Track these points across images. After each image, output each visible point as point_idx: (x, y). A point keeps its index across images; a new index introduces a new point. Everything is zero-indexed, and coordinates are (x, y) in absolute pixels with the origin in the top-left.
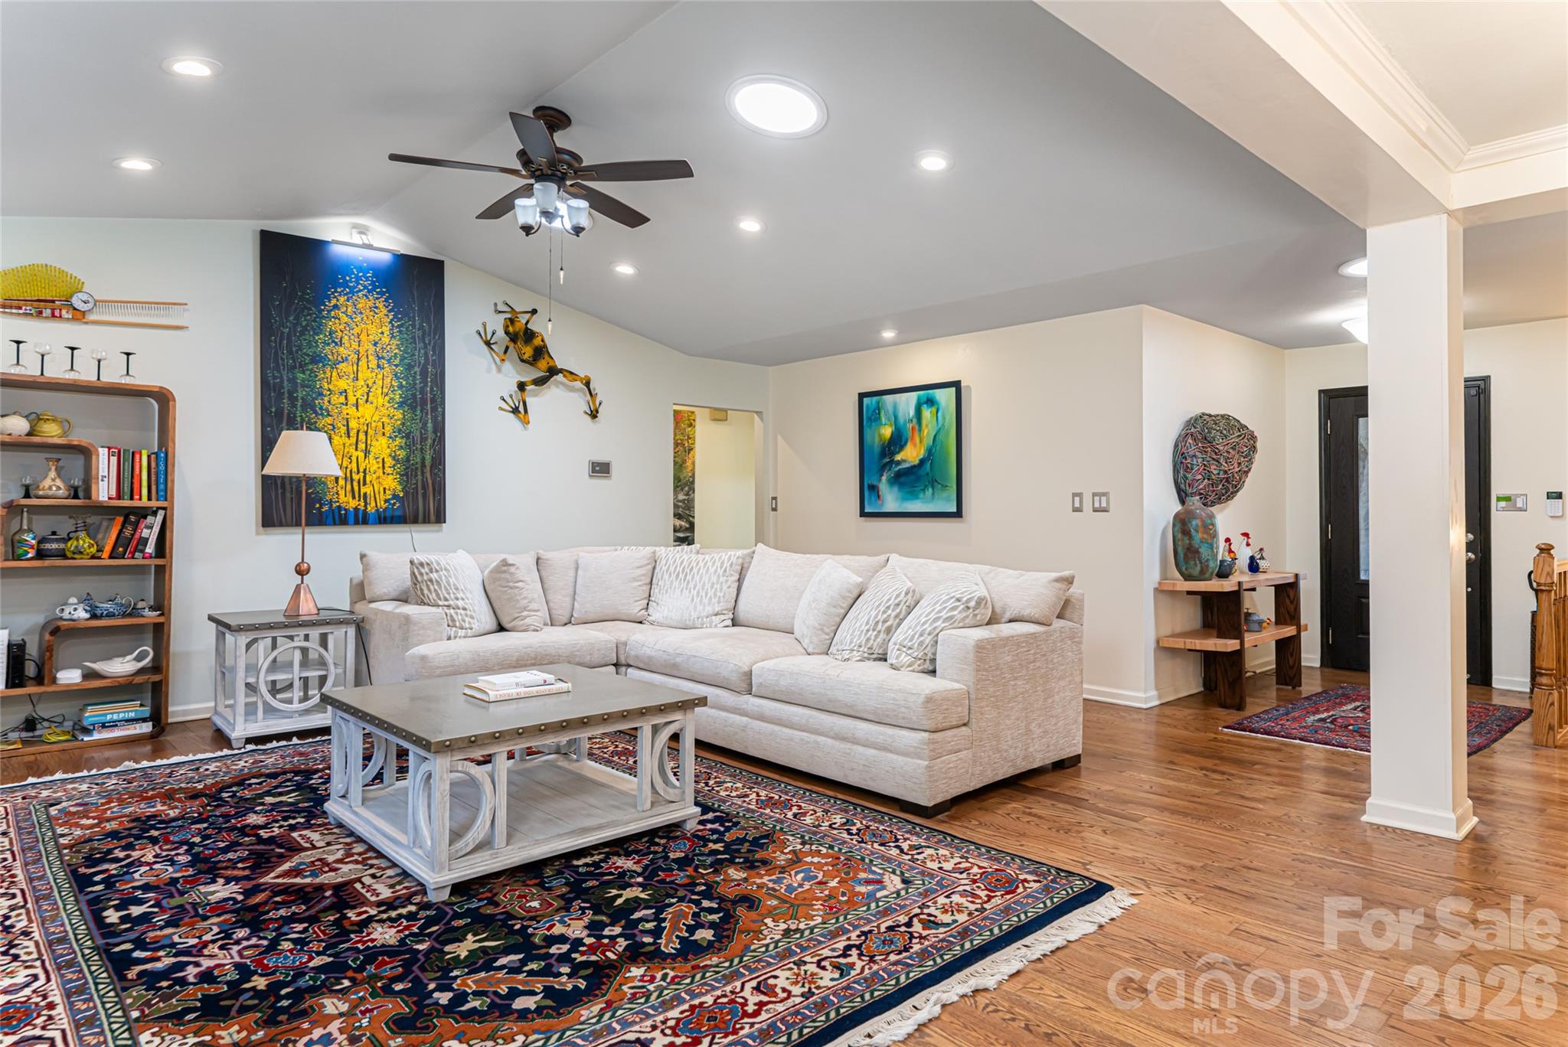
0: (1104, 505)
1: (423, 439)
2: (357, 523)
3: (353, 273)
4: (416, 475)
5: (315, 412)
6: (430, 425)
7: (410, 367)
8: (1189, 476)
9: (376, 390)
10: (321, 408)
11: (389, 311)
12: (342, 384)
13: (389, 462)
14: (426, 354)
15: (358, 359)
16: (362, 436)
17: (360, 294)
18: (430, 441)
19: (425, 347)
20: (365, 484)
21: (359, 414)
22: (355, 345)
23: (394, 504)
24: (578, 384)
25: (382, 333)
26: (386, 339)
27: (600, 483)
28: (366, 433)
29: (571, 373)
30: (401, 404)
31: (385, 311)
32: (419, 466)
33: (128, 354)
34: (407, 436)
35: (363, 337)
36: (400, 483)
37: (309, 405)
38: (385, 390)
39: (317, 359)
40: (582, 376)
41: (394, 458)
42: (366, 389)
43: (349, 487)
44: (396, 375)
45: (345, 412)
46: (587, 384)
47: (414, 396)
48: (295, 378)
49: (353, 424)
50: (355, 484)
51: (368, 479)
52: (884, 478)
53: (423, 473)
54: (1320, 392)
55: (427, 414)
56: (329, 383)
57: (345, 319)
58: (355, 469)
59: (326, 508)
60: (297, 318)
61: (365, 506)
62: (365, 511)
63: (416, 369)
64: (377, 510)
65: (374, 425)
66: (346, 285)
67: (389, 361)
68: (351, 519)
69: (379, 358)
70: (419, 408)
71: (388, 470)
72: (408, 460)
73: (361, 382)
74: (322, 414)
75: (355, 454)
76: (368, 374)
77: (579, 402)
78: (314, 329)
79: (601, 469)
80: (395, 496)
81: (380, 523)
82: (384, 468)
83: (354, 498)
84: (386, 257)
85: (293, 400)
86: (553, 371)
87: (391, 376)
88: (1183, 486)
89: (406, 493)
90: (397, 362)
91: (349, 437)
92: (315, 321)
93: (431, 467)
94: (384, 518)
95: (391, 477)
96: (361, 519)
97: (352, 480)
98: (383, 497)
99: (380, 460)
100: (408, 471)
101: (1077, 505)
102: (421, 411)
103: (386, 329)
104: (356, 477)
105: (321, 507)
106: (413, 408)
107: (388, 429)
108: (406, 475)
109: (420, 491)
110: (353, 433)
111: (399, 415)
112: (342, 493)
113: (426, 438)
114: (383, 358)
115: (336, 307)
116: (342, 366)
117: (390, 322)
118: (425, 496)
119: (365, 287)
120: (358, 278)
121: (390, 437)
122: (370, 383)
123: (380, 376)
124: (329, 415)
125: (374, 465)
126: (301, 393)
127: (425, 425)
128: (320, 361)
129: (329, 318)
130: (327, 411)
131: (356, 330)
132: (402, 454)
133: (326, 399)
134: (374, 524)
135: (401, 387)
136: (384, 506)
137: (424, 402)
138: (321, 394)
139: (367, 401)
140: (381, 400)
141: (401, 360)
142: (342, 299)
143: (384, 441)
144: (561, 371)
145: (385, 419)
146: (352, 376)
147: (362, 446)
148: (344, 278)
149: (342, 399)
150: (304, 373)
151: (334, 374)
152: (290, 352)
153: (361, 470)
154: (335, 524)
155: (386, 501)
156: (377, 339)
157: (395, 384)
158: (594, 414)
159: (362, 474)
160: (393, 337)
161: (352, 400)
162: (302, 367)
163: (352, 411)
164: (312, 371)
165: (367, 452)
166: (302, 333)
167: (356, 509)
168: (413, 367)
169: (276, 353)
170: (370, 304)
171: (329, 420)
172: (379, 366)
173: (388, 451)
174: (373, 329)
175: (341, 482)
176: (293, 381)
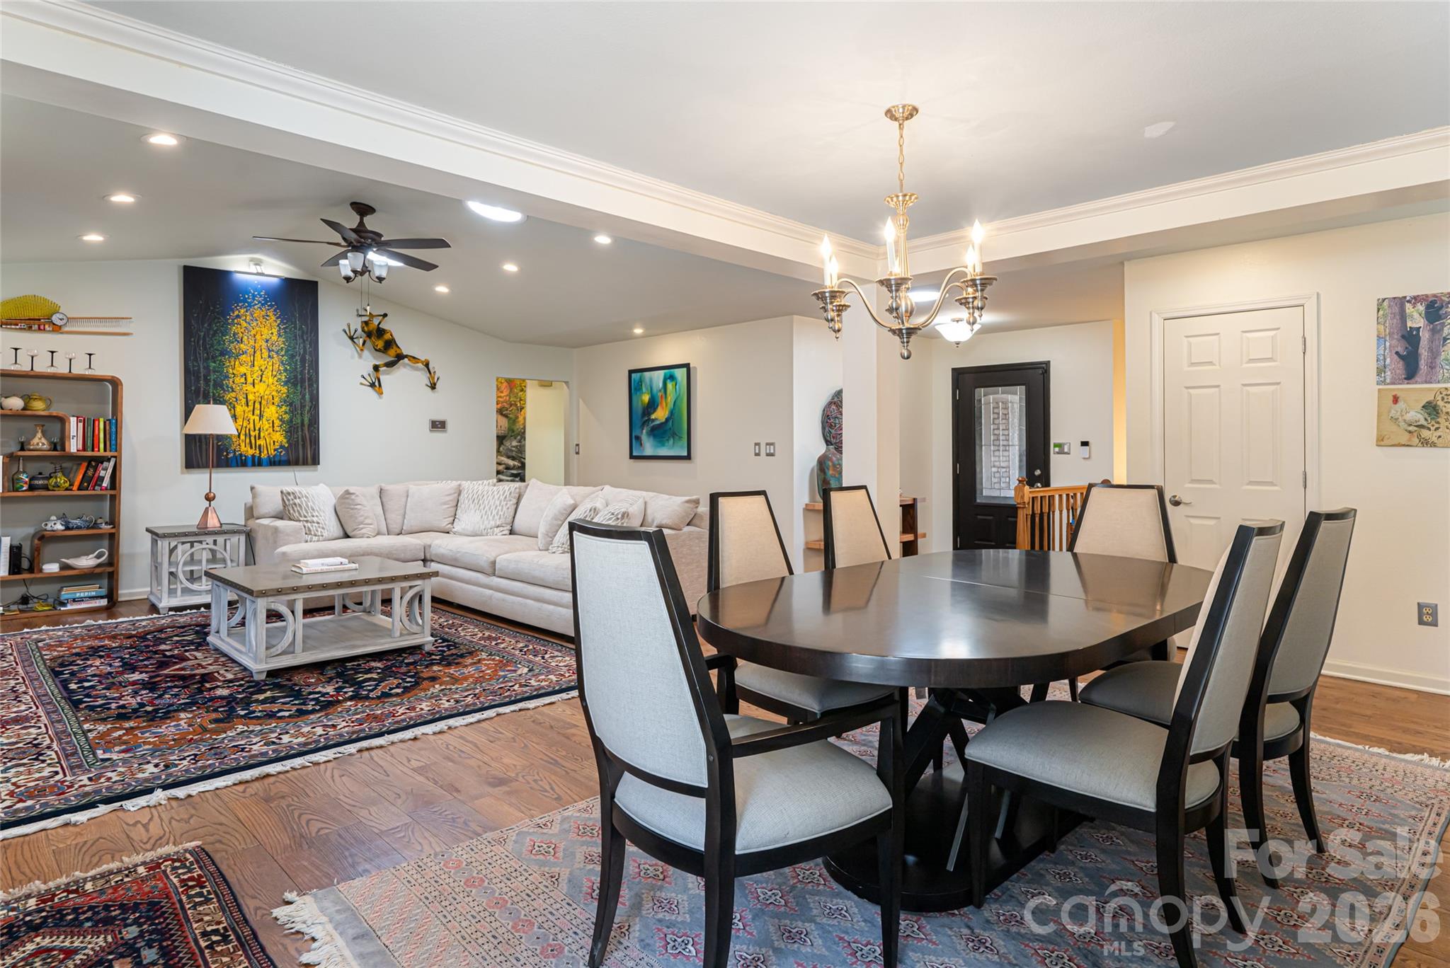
0: (772, 451)
1: (303, 406)
2: (253, 465)
3: (250, 292)
4: (297, 432)
5: (223, 389)
6: (307, 396)
7: (292, 357)
8: (833, 431)
9: (268, 373)
10: (227, 387)
11: (277, 318)
12: (243, 370)
13: (277, 423)
14: (305, 347)
15: (255, 352)
16: (257, 405)
17: (256, 307)
18: (307, 408)
19: (304, 341)
20: (259, 438)
21: (255, 390)
22: (252, 342)
23: (281, 452)
24: (420, 365)
25: (272, 333)
26: (275, 338)
27: (438, 435)
28: (260, 403)
29: (414, 358)
30: (286, 383)
31: (273, 318)
32: (299, 425)
33: (90, 355)
34: (291, 405)
35: (258, 337)
36: (285, 437)
37: (219, 385)
38: (274, 373)
39: (224, 353)
40: (423, 360)
41: (281, 420)
42: (260, 373)
43: (248, 440)
44: (282, 362)
45: (244, 389)
46: (427, 365)
47: (296, 377)
48: (208, 366)
49: (251, 397)
50: (253, 439)
51: (262, 435)
52: (644, 431)
53: (302, 430)
54: (953, 369)
55: (305, 389)
56: (233, 369)
57: (245, 324)
58: (252, 428)
59: (231, 455)
60: (210, 325)
61: (260, 453)
62: (259, 457)
63: (297, 358)
64: (269, 456)
65: (266, 397)
66: (245, 301)
67: (277, 353)
68: (250, 462)
69: (270, 351)
70: (299, 385)
71: (277, 428)
72: (291, 421)
73: (256, 368)
74: (228, 391)
75: (252, 417)
76: (262, 362)
77: (422, 378)
78: (221, 331)
79: (438, 425)
80: (282, 447)
81: (271, 465)
82: (273, 427)
83: (251, 448)
84: (275, 280)
85: (207, 381)
86: (400, 357)
87: (278, 363)
88: (828, 438)
89: (290, 445)
90: (283, 353)
91: (247, 405)
92: (222, 327)
93: (309, 426)
94: (274, 462)
95: (278, 433)
96: (257, 463)
97: (250, 436)
98: (273, 447)
99: (271, 422)
100: (291, 429)
101: (757, 451)
102: (301, 387)
103: (275, 331)
104: (252, 433)
105: (227, 454)
106: (295, 385)
107: (277, 400)
108: (290, 432)
109: (301, 443)
110: (251, 403)
111: (284, 390)
112: (243, 445)
113: (305, 406)
114: (273, 351)
115: (238, 316)
116: (241, 357)
117: (278, 326)
118: (304, 446)
119: (259, 302)
120: (254, 296)
121: (278, 406)
122: (263, 368)
123: (270, 364)
124: (233, 391)
125: (266, 425)
126: (213, 377)
127: (304, 397)
128: (226, 354)
129: (233, 324)
130: (232, 388)
131: (253, 332)
132: (286, 417)
133: (231, 380)
134: (267, 466)
135: (286, 370)
136: (274, 453)
137: (303, 381)
138: (227, 377)
139: (261, 381)
140: (271, 380)
141: (286, 352)
142: (242, 311)
143: (273, 409)
144: (406, 356)
145: (274, 393)
146: (250, 364)
147: (257, 412)
148: (244, 296)
149: (243, 380)
150: (215, 362)
151: (237, 363)
152: (205, 349)
153: (257, 429)
154: (237, 466)
155: (275, 450)
156: (268, 338)
157: (281, 368)
158: (433, 387)
159: (257, 432)
160: (280, 336)
161: (250, 380)
162: (214, 359)
163: (250, 388)
164: (221, 361)
165: (261, 416)
166: (214, 335)
167: (253, 456)
168: (295, 356)
169: (195, 349)
170: (263, 313)
171: (233, 394)
172: (269, 356)
173: (277, 415)
174: (265, 331)
175: (242, 437)
176: (207, 368)
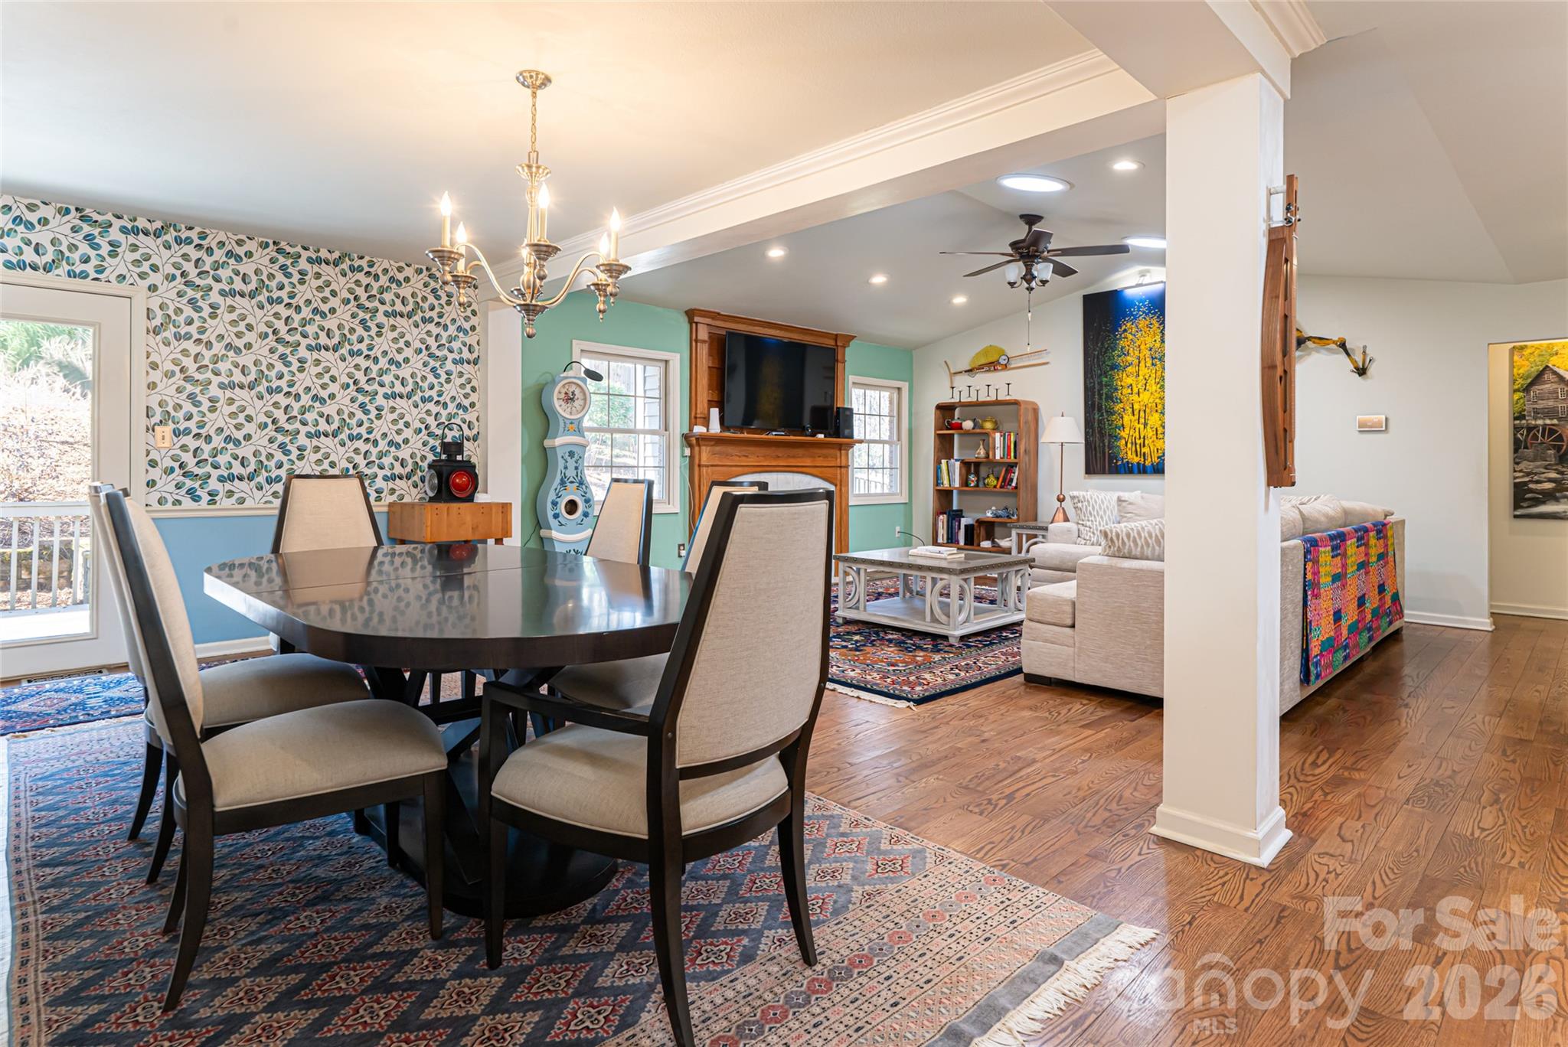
2: (1139, 472)
3: (1136, 305)
5: (1113, 401)
9: (1152, 381)
10: (1117, 398)
11: (1161, 324)
12: (1129, 381)
13: (1161, 430)
15: (1139, 362)
16: (1142, 414)
17: (1141, 318)
20: (1144, 446)
21: (1140, 399)
22: (1137, 353)
24: (1333, 346)
25: (1156, 341)
26: (1158, 345)
28: (1145, 411)
29: (1321, 338)
31: (1157, 325)
33: (1008, 384)
35: (1142, 347)
37: (1110, 398)
38: (1158, 380)
39: (1114, 367)
40: (1336, 339)
42: (1144, 382)
43: (1134, 448)
45: (1131, 399)
46: (1343, 345)
48: (1102, 381)
49: (1136, 407)
50: (1138, 446)
51: (1146, 443)
56: (1121, 381)
57: (1130, 337)
58: (1138, 437)
59: (1119, 463)
60: (1102, 344)
61: (1144, 461)
62: (1144, 465)
64: (1152, 464)
65: (1150, 405)
66: (1131, 314)
68: (1136, 470)
69: (1153, 359)
71: (1160, 436)
73: (1141, 377)
74: (1117, 402)
75: (1138, 426)
76: (1146, 371)
81: (1155, 473)
82: (1157, 435)
83: (1137, 456)
84: (1159, 287)
85: (1100, 395)
86: (1302, 341)
92: (1112, 343)
94: (1159, 470)
95: (1162, 441)
96: (1141, 470)
97: (1136, 444)
98: (1156, 455)
99: (1154, 429)
103: (1158, 338)
104: (1138, 442)
105: (1117, 462)
107: (1160, 407)
110: (1136, 413)
112: (1129, 453)
114: (1156, 358)
115: (1125, 330)
116: (1129, 369)
119: (1144, 312)
120: (1140, 307)
122: (1147, 377)
123: (1154, 371)
124: (1121, 402)
125: (1150, 433)
126: (1105, 390)
129: (1120, 339)
130: (1120, 399)
131: (1138, 343)
133: (1120, 392)
134: (1151, 473)
136: (1157, 461)
138: (1116, 389)
139: (1145, 389)
140: (1154, 388)
142: (1129, 324)
143: (1157, 416)
144: (1309, 339)
145: (1158, 401)
146: (1135, 374)
147: (1142, 420)
148: (1130, 310)
149: (1129, 391)
150: (1106, 377)
151: (1124, 375)
152: (1099, 365)
153: (1142, 437)
154: (1125, 473)
155: (1159, 458)
156: (1152, 346)
158: (1362, 371)
159: (1142, 440)
161: (1135, 390)
162: (1106, 374)
163: (1135, 397)
164: (1111, 375)
165: (1145, 425)
166: (1105, 352)
167: (1138, 463)
169: (1091, 368)
170: (1148, 322)
171: (1121, 405)
172: (1153, 364)
173: (1160, 422)
174: (1149, 340)
175: (1129, 445)
176: (1100, 383)
